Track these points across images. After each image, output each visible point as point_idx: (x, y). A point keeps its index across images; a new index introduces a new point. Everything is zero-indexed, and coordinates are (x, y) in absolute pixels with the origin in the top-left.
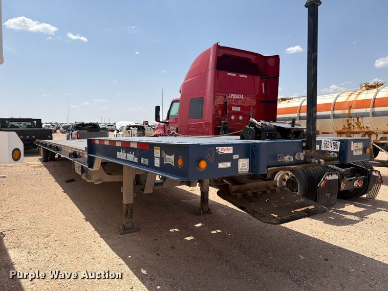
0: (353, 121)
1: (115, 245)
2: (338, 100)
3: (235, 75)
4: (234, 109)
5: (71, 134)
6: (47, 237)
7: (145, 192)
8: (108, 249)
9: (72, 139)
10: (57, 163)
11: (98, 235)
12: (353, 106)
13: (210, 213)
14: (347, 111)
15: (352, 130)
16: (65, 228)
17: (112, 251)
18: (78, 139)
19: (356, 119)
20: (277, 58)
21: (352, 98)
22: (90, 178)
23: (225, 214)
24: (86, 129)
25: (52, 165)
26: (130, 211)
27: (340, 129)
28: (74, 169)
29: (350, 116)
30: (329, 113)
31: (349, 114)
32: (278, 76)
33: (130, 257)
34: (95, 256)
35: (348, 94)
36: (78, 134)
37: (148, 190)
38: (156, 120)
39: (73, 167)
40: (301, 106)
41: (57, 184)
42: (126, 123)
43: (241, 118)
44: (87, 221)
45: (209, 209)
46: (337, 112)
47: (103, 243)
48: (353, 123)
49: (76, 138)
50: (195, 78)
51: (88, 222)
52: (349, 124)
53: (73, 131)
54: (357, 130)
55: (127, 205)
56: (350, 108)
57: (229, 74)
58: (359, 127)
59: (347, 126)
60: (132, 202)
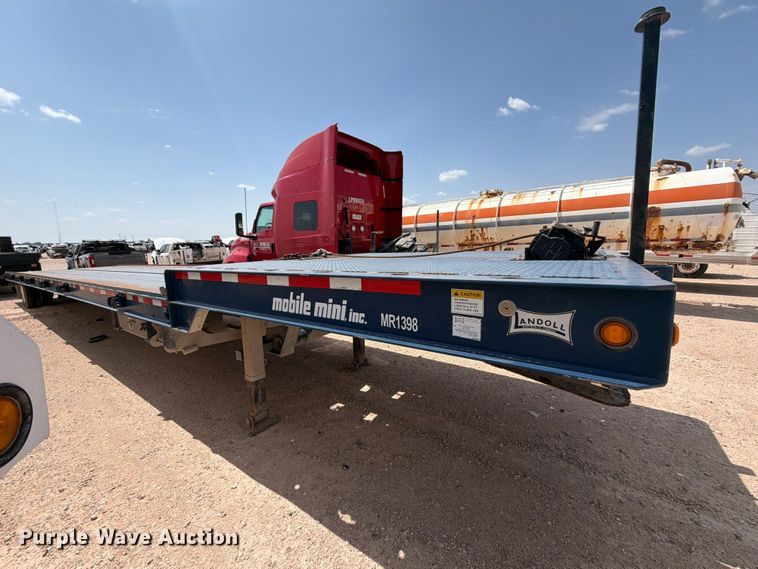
0: (478, 232)
1: (252, 464)
2: (460, 209)
3: (352, 172)
4: (355, 217)
5: (78, 260)
6: (86, 483)
7: (282, 355)
8: (243, 480)
9: (79, 267)
10: (59, 309)
11: (206, 449)
12: (478, 215)
13: (368, 365)
14: (470, 221)
15: (476, 241)
16: (124, 447)
17: (254, 482)
18: (92, 266)
19: (480, 230)
20: (399, 154)
21: (475, 207)
22: (174, 346)
23: (387, 363)
24: (106, 251)
25: (51, 312)
26: (260, 392)
27: (462, 241)
28: (117, 325)
29: (474, 226)
30: (451, 223)
31: (473, 223)
32: (401, 177)
33: (297, 487)
34: (223, 505)
35: (469, 202)
36: (90, 258)
37: (288, 350)
38: (238, 234)
39: (114, 321)
40: (417, 216)
41: (73, 348)
42: (172, 241)
43: (362, 229)
44: (167, 419)
45: (366, 361)
46: (459, 222)
47: (226, 467)
48: (477, 234)
49: (89, 264)
50: (300, 173)
51: (171, 421)
52: (473, 236)
53: (80, 255)
54: (481, 241)
55: (257, 383)
56: (474, 217)
57: (346, 170)
58: (484, 239)
59: (470, 238)
60: (263, 376)
